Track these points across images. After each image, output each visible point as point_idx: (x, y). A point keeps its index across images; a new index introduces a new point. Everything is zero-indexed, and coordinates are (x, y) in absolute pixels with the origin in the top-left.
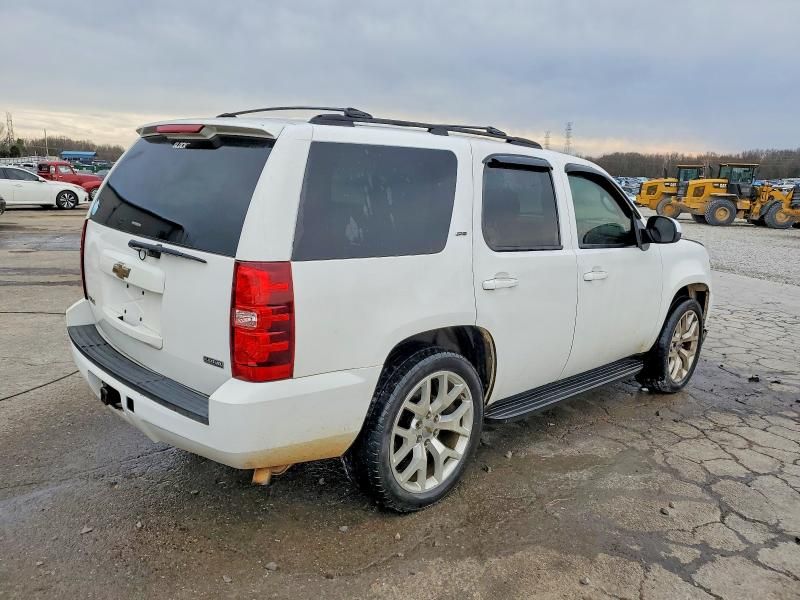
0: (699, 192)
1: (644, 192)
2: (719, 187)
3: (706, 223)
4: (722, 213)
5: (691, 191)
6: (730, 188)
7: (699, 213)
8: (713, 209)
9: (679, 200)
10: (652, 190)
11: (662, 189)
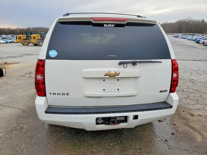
0: (34, 38)
1: (18, 39)
2: (38, 36)
3: (37, 46)
4: (41, 43)
5: (32, 38)
6: (41, 37)
7: (36, 43)
8: (39, 42)
9: (30, 40)
10: (20, 38)
11: (22, 38)
